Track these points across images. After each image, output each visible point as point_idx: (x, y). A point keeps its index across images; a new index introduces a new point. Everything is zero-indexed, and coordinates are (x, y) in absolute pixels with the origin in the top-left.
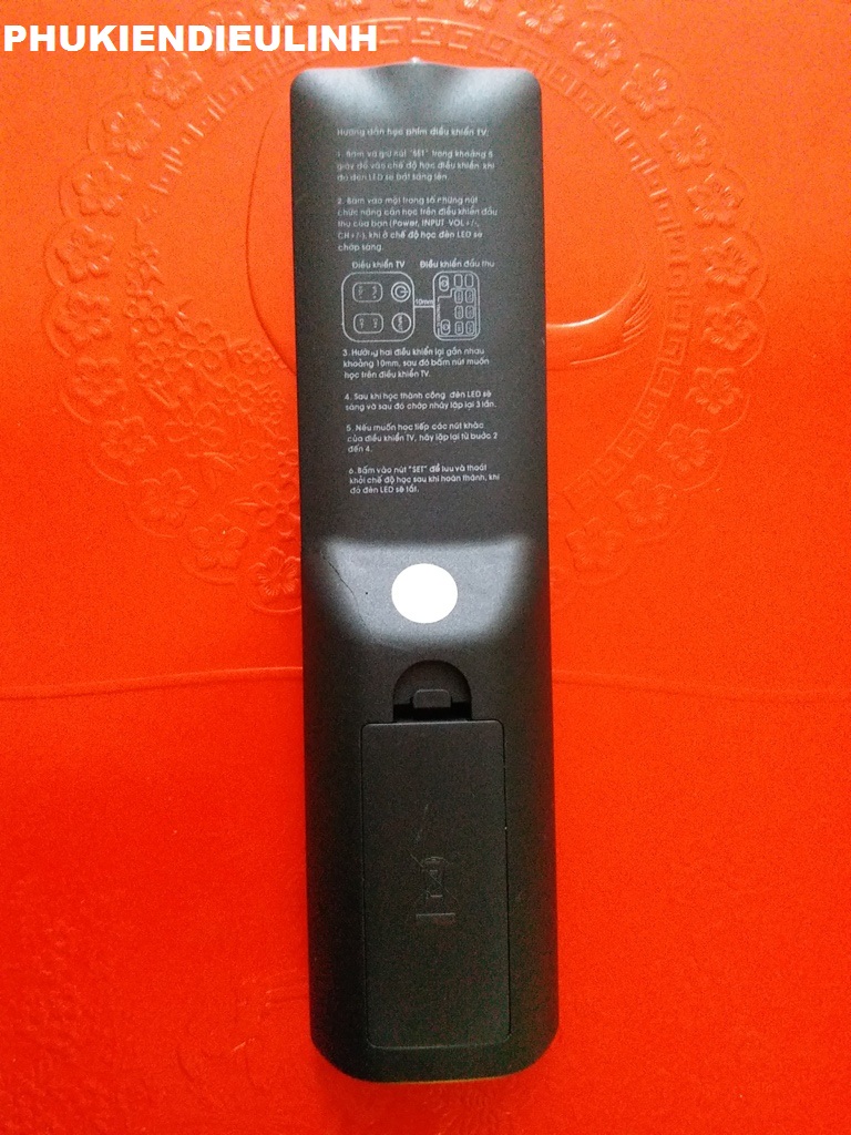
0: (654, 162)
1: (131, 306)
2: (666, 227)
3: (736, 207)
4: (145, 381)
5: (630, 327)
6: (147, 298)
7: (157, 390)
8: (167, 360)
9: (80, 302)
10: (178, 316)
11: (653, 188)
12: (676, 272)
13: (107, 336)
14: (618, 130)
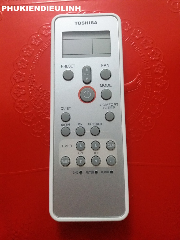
0: (140, 49)
1: (29, 87)
2: (144, 62)
3: (159, 56)
4: (33, 103)
5: (138, 83)
6: (32, 85)
7: (35, 105)
8: (37, 98)
9: (18, 87)
10: (39, 89)
11: (141, 54)
12: (147, 71)
13: (25, 94)
14: (131, 43)
